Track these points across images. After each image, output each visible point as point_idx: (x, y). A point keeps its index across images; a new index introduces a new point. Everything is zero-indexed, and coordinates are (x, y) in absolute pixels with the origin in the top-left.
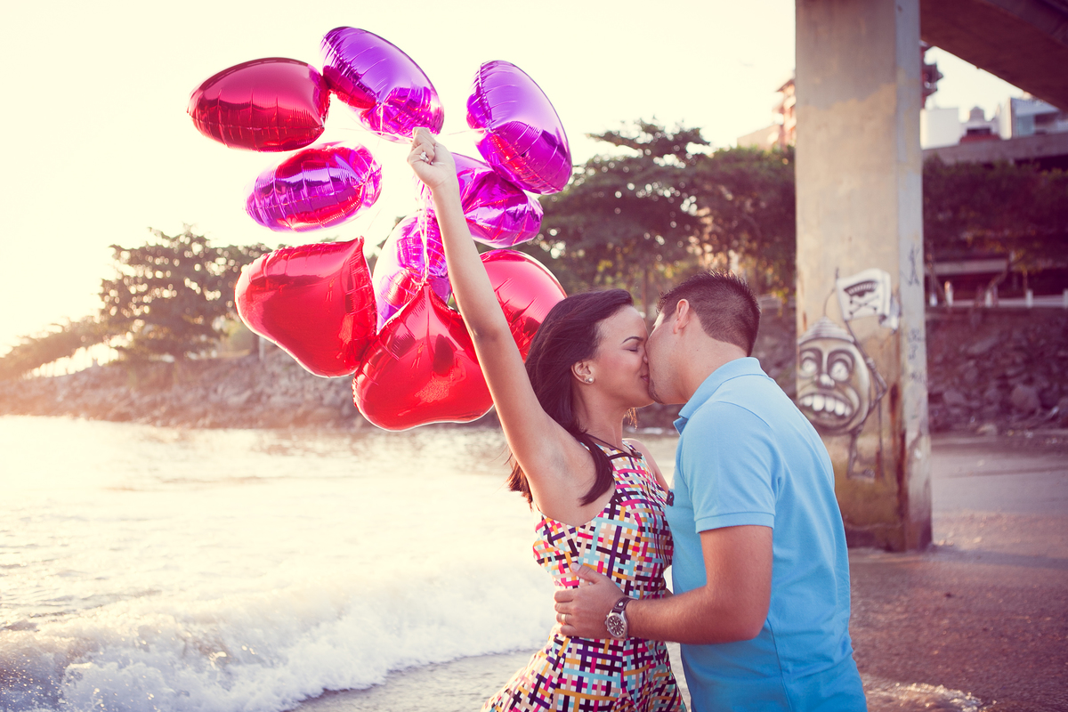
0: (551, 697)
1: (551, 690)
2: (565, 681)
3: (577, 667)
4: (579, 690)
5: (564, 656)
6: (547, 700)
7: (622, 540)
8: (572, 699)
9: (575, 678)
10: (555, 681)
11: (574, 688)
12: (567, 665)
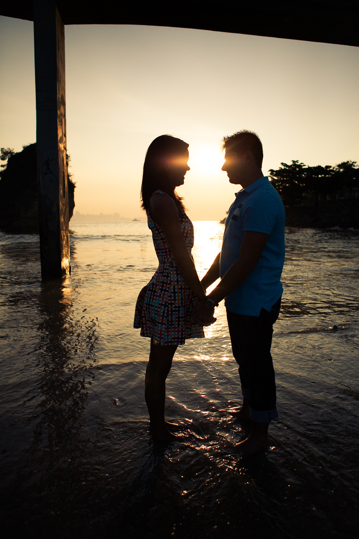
0: (169, 288)
2: (172, 281)
3: (175, 276)
4: (178, 283)
5: (170, 273)
6: (167, 289)
8: (176, 287)
9: (176, 279)
10: (169, 282)
11: (176, 283)
12: (172, 276)
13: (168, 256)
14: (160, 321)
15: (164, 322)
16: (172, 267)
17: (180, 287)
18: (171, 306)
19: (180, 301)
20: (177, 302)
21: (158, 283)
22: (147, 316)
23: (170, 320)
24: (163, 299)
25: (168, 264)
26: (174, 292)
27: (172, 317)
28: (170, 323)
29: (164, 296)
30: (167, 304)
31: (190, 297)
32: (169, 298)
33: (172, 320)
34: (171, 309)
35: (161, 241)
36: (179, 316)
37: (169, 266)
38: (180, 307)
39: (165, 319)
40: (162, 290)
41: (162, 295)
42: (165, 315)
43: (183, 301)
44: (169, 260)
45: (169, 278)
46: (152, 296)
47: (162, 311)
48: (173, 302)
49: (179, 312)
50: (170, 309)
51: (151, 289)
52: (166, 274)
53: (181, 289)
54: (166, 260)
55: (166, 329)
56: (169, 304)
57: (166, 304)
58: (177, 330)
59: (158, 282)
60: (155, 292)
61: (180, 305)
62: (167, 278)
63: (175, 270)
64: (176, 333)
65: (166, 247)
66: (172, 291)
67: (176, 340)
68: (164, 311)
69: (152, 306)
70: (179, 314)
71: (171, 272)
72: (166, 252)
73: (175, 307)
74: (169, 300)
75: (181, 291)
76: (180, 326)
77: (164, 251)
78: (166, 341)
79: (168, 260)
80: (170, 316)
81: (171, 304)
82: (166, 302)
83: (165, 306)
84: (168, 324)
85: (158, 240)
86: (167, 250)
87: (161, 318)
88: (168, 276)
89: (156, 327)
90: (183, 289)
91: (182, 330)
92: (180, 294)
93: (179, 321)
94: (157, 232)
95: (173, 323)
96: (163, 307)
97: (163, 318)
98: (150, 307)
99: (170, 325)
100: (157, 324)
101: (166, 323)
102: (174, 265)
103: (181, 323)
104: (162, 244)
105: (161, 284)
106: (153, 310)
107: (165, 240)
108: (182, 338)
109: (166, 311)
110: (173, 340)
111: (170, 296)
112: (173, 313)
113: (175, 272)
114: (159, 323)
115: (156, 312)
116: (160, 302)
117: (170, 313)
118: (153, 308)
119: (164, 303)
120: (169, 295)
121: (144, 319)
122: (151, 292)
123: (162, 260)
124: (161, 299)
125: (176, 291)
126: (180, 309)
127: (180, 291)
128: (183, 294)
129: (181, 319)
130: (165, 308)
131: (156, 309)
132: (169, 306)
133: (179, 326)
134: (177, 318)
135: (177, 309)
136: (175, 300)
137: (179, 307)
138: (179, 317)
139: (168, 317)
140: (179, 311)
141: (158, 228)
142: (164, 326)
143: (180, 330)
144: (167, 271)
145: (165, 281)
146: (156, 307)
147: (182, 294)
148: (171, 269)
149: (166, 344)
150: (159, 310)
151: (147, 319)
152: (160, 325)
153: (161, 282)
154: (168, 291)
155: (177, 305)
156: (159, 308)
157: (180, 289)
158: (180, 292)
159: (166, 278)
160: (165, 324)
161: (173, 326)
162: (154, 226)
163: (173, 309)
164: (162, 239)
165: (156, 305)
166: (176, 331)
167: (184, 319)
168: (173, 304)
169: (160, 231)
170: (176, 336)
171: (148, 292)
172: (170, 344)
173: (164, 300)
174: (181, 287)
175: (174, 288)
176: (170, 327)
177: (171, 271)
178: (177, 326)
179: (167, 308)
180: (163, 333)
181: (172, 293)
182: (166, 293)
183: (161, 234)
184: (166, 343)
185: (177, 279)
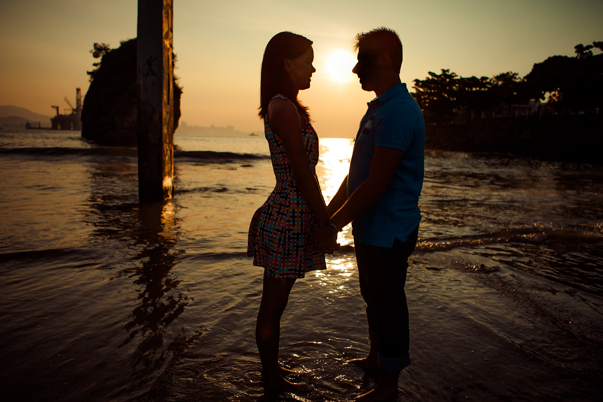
0: (287, 211)
1: (286, 208)
2: (292, 204)
3: (296, 197)
4: (298, 206)
5: (289, 194)
6: (285, 213)
7: (310, 144)
8: (296, 210)
9: (296, 202)
10: (287, 204)
11: (296, 206)
12: (291, 197)
13: (288, 174)
14: (275, 250)
15: (280, 251)
16: (292, 187)
17: (300, 211)
18: (289, 232)
19: (300, 228)
20: (296, 228)
21: (275, 205)
22: (260, 242)
23: (287, 249)
24: (279, 224)
25: (288, 183)
26: (294, 217)
27: (289, 245)
28: (286, 253)
29: (281, 220)
30: (284, 230)
31: (312, 223)
32: (287, 223)
33: (289, 248)
34: (289, 236)
35: (280, 155)
36: (298, 244)
37: (289, 185)
38: (300, 234)
39: (281, 247)
40: (279, 213)
41: (279, 219)
42: (282, 243)
43: (303, 228)
44: (289, 178)
45: (288, 200)
46: (267, 220)
47: (278, 237)
48: (291, 228)
49: (298, 241)
50: (287, 236)
51: (267, 211)
52: (285, 195)
53: (302, 212)
54: (285, 178)
55: (282, 258)
56: (286, 230)
57: (282, 229)
58: (294, 260)
59: (275, 203)
60: (271, 214)
61: (300, 232)
62: (286, 200)
63: (295, 191)
64: (294, 264)
65: (286, 162)
66: (291, 215)
67: (293, 272)
68: (280, 238)
69: (267, 231)
70: (298, 242)
71: (291, 193)
72: (285, 169)
73: (294, 234)
74: (287, 225)
75: (302, 215)
76: (299, 257)
77: (284, 167)
78: (282, 273)
79: (287, 178)
80: (287, 244)
81: (289, 230)
82: (283, 228)
83: (282, 232)
84: (284, 253)
85: (276, 154)
86: (287, 166)
87: (276, 246)
88: (286, 198)
89: (271, 257)
90: (304, 213)
91: (301, 261)
92: (300, 219)
93: (297, 251)
94: (275, 144)
95: (291, 252)
96: (279, 233)
97: (279, 246)
98: (264, 232)
99: (286, 255)
100: (271, 253)
101: (283, 252)
102: (294, 185)
103: (299, 253)
104: (281, 159)
105: (279, 206)
106: (267, 236)
107: (284, 154)
108: (300, 271)
109: (283, 238)
110: (289, 272)
111: (289, 221)
112: (291, 240)
113: (295, 193)
114: (274, 251)
115: (270, 239)
116: (276, 228)
117: (287, 240)
118: (267, 233)
119: (280, 229)
120: (287, 219)
121: (256, 245)
122: (266, 215)
123: (280, 178)
124: (277, 224)
125: (296, 215)
126: (300, 236)
127: (300, 215)
128: (304, 219)
129: (300, 249)
130: (281, 234)
131: (271, 235)
132: (287, 232)
133: (297, 256)
134: (295, 246)
135: (296, 236)
136: (293, 225)
137: (298, 234)
138: (297, 246)
139: (285, 245)
140: (298, 238)
141: (277, 139)
142: (279, 255)
143: (299, 261)
144: (286, 191)
145: (283, 203)
146: (271, 233)
147: (302, 219)
148: (291, 189)
149: (281, 277)
150: (274, 236)
151: (260, 246)
152: (275, 254)
153: (279, 204)
154: (286, 215)
155: (296, 232)
156: (275, 234)
157: (300, 213)
158: (300, 217)
159: (284, 199)
160: (281, 253)
161: (290, 256)
162: (272, 136)
163: (291, 236)
164: (282, 153)
165: (272, 231)
166: (294, 262)
167: (303, 248)
168: (292, 230)
169: (279, 143)
170: (294, 268)
171: (262, 215)
172: (285, 276)
173: (281, 225)
174: (302, 210)
175: (294, 212)
176: (286, 256)
177: (291, 191)
178: (295, 256)
179: (283, 234)
180: (278, 263)
181: (291, 217)
182: (284, 217)
183: (281, 147)
184: (281, 275)
185: (298, 201)
